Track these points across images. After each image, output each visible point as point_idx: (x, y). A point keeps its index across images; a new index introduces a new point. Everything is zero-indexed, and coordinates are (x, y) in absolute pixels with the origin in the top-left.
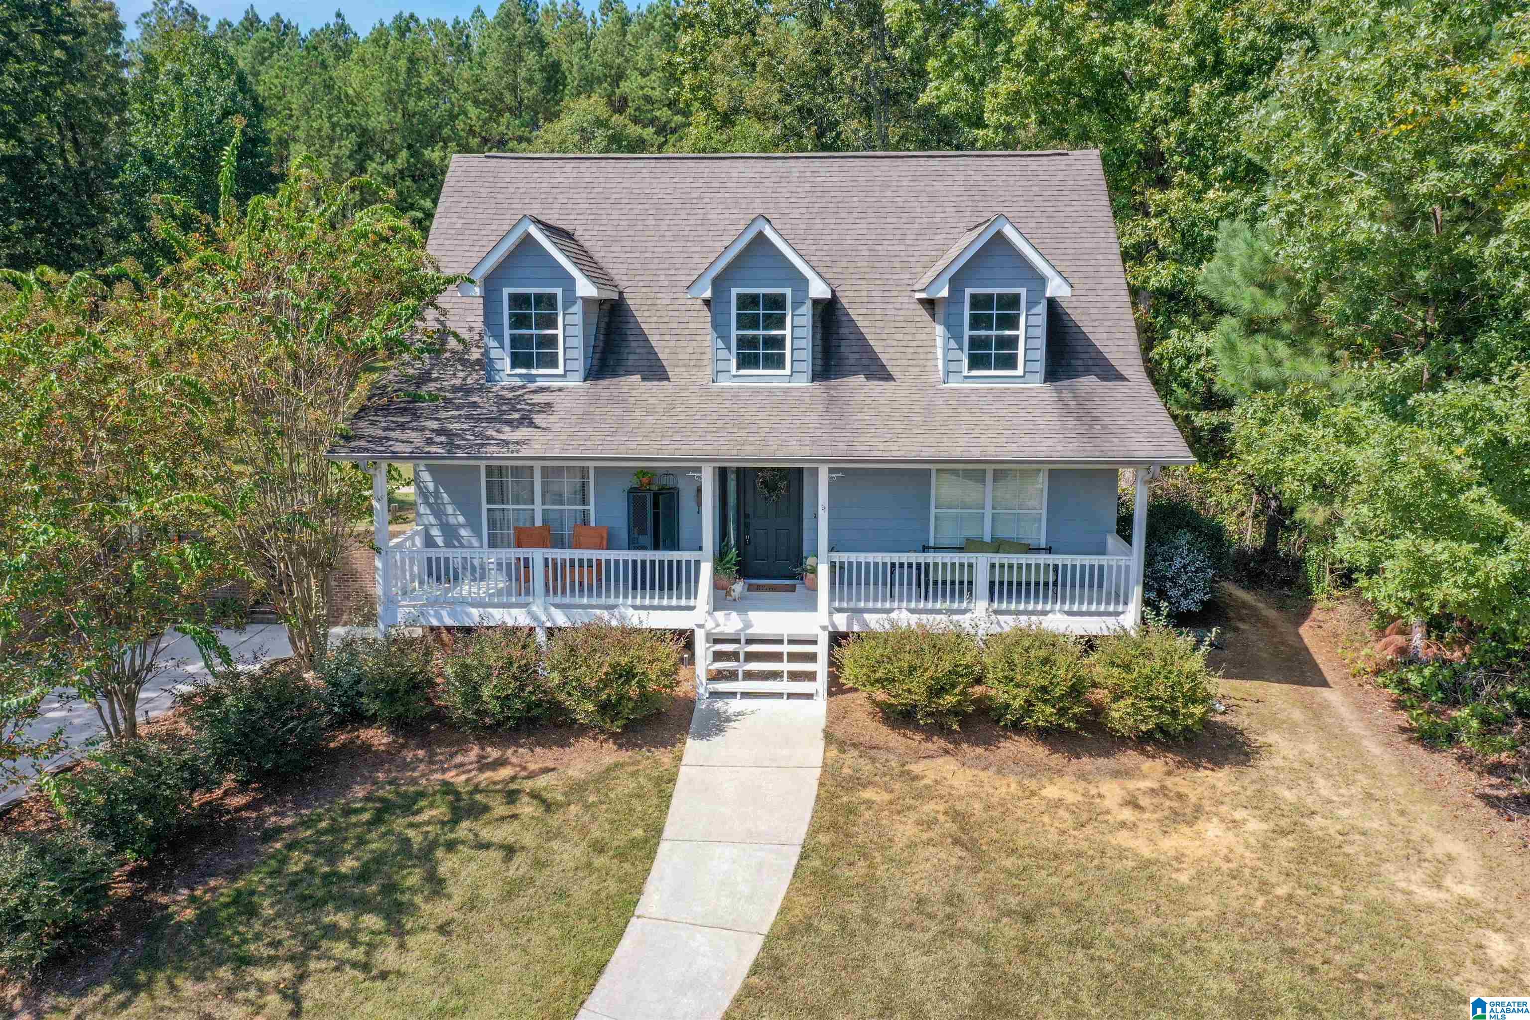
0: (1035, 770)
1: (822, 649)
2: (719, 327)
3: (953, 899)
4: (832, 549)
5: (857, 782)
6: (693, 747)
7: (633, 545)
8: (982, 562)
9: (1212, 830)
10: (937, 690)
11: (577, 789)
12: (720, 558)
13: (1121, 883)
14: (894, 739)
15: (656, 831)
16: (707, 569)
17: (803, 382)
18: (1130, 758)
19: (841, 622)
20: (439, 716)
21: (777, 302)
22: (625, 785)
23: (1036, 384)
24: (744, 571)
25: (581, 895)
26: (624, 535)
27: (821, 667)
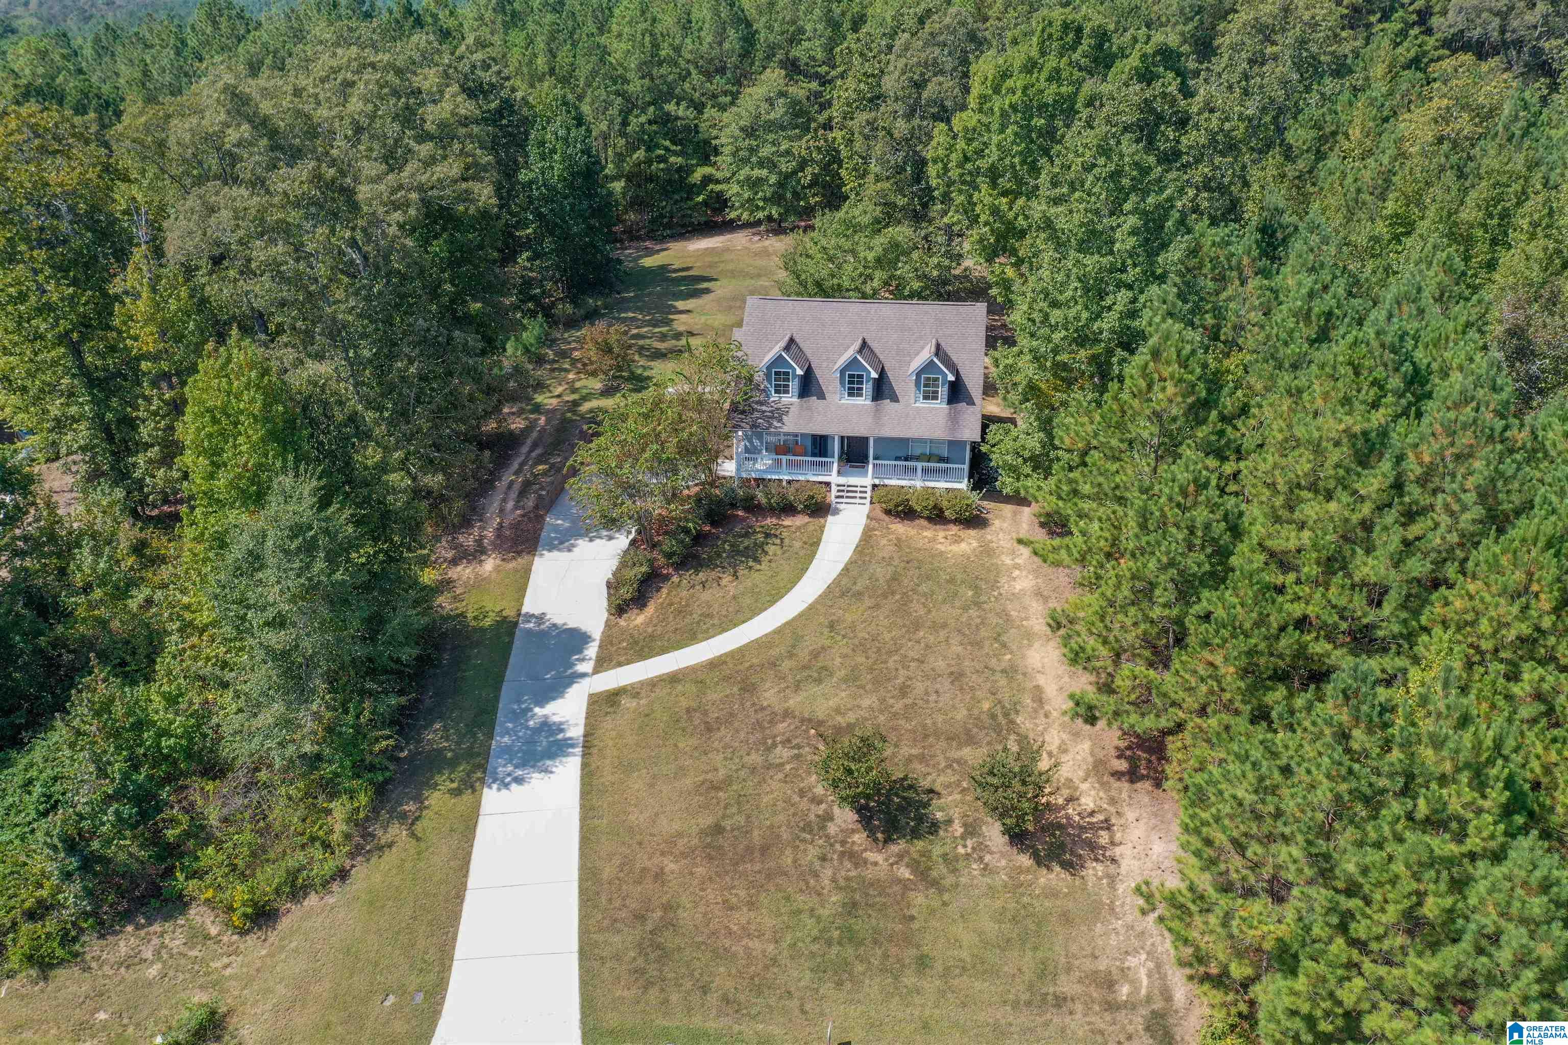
0: (923, 528)
1: (869, 489)
2: (842, 383)
3: (891, 558)
4: (875, 458)
5: (874, 529)
6: (830, 518)
7: (814, 455)
8: (920, 465)
9: (963, 545)
10: (897, 506)
11: (799, 528)
12: (840, 458)
13: (933, 556)
14: (886, 518)
15: (820, 540)
16: (835, 465)
17: (868, 402)
18: (951, 526)
19: (877, 482)
20: (759, 506)
21: (861, 376)
22: (811, 528)
23: (944, 406)
24: (849, 460)
25: (802, 553)
26: (809, 449)
27: (868, 495)
